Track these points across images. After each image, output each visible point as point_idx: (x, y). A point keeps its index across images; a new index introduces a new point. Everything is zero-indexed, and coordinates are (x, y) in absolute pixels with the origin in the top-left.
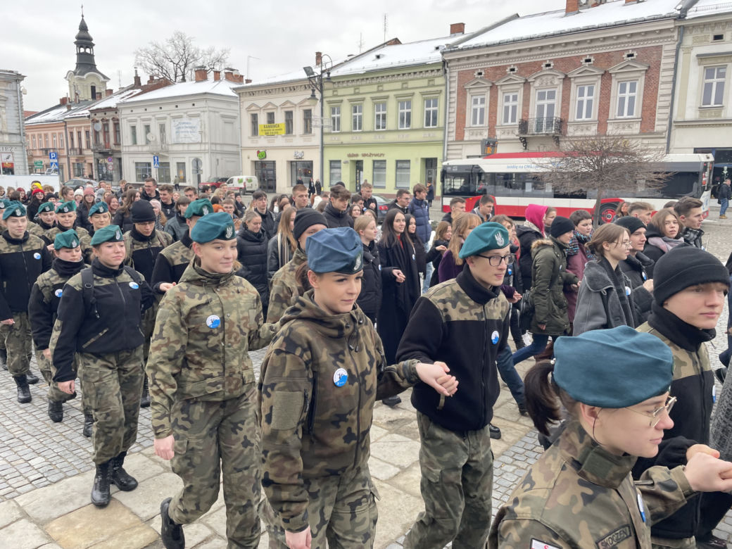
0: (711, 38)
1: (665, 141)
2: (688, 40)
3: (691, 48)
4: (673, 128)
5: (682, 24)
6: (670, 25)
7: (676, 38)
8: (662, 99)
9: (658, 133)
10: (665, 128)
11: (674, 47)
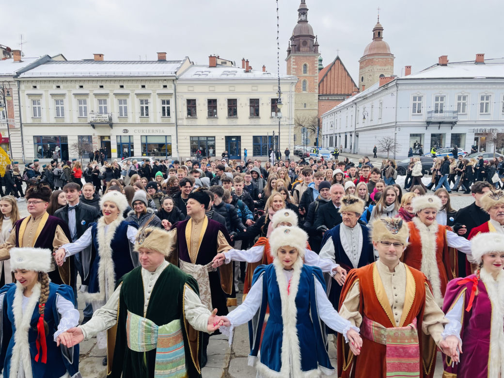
0: (32, 87)
1: (20, 132)
2: (23, 86)
3: (25, 91)
4: (23, 126)
5: (17, 79)
6: (12, 79)
7: (17, 85)
8: (16, 113)
9: (17, 129)
10: (19, 126)
11: (17, 89)
